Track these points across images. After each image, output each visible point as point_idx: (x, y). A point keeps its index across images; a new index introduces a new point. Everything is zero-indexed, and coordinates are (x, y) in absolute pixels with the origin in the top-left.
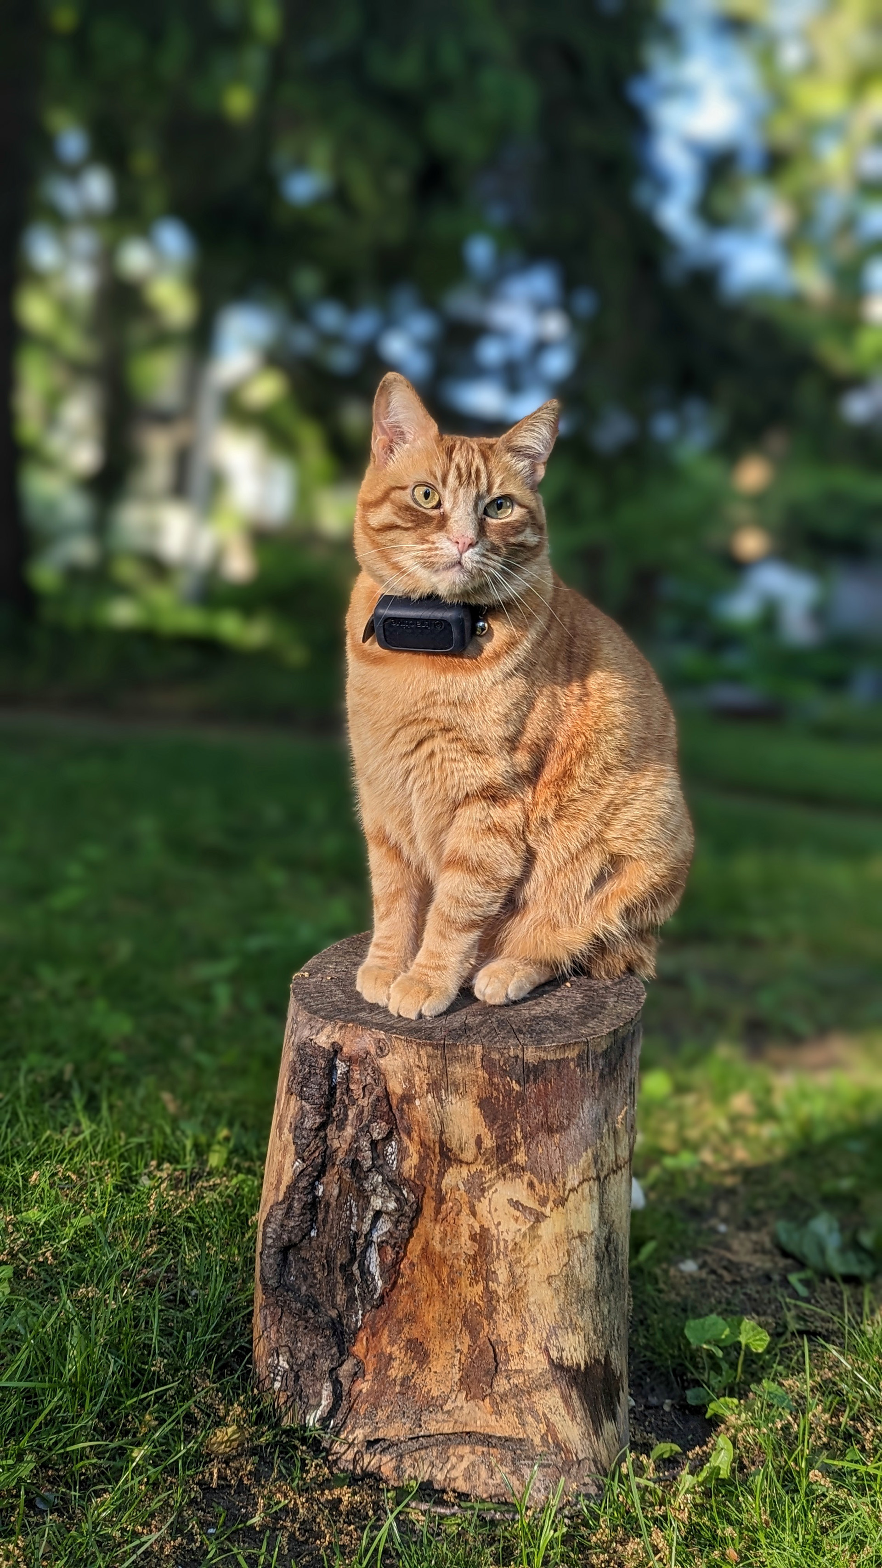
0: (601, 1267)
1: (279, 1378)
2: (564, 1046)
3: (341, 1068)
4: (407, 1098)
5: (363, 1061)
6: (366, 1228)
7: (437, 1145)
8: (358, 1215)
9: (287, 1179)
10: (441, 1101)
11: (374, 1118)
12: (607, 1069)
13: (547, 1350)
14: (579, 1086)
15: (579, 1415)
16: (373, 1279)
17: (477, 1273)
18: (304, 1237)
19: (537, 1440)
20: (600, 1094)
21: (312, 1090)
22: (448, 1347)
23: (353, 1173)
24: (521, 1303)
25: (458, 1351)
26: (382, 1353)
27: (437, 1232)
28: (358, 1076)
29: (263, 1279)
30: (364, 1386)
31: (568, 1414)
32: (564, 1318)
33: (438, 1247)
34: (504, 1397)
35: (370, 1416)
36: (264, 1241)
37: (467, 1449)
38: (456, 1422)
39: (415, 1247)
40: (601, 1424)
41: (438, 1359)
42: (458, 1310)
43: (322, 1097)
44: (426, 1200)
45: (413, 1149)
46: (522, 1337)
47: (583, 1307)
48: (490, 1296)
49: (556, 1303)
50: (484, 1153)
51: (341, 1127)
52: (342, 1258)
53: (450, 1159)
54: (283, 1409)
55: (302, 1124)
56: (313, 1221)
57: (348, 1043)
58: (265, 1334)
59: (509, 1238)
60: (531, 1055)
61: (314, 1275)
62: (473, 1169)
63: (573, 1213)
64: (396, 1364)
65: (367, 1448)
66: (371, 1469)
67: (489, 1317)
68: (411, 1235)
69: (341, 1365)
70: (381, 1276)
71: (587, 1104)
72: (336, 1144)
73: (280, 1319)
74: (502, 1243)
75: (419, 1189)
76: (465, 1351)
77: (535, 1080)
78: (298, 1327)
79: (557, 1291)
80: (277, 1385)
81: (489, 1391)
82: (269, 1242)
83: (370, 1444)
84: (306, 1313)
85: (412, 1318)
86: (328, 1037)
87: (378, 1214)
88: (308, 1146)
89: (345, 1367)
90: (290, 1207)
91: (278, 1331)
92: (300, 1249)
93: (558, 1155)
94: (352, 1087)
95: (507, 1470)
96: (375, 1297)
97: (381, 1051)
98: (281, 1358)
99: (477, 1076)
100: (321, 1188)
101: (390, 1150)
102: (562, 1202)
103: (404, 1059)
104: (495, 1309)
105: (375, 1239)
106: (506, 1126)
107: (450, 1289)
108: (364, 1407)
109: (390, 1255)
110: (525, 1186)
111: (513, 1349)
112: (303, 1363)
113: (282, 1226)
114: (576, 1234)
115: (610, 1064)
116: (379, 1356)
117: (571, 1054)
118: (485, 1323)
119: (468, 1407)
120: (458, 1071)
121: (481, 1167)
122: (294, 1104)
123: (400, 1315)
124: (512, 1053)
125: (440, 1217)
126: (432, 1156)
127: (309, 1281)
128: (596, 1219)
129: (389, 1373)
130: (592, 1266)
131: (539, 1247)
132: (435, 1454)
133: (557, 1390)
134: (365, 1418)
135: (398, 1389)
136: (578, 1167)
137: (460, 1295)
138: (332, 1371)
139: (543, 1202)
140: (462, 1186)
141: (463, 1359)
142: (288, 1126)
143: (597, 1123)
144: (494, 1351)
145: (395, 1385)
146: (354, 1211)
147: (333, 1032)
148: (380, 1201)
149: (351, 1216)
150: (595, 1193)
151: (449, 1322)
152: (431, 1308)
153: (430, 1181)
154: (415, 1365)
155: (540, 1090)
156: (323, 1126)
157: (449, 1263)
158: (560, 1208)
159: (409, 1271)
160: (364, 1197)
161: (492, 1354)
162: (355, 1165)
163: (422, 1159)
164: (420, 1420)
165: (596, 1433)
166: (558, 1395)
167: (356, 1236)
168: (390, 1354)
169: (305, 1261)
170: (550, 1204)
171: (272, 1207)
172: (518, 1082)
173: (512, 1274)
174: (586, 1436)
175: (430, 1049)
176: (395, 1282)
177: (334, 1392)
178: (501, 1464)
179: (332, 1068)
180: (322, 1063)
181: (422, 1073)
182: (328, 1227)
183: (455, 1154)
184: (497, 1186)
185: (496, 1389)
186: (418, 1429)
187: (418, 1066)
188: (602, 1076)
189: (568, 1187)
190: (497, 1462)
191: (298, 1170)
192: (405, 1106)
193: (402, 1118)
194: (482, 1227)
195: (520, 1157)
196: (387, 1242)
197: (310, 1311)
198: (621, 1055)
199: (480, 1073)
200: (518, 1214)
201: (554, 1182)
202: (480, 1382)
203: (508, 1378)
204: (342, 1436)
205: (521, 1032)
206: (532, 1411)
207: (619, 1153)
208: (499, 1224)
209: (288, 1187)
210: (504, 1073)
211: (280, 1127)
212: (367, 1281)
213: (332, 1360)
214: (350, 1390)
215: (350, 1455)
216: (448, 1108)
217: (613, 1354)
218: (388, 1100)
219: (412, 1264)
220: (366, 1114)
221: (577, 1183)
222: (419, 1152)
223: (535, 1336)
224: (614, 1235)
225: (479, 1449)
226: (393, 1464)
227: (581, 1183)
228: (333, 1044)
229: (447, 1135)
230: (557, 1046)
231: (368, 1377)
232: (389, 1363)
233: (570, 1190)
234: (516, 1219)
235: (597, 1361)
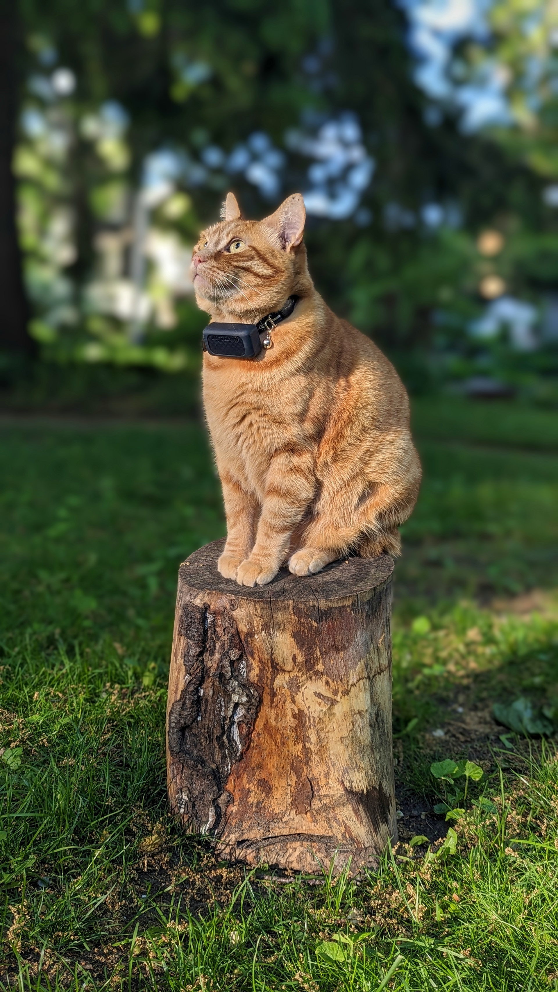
0: (374, 731)
1: (183, 806)
2: (343, 598)
3: (210, 618)
4: (250, 634)
5: (223, 614)
6: (230, 713)
7: (269, 662)
8: (225, 706)
9: (181, 686)
10: (270, 635)
11: (231, 648)
12: (371, 612)
13: (342, 782)
14: (353, 622)
15: (364, 820)
16: (236, 744)
17: (298, 737)
18: (193, 721)
19: (340, 837)
20: (367, 627)
21: (193, 632)
22: (283, 783)
23: (220, 681)
24: (326, 755)
25: (289, 785)
26: (244, 788)
27: (272, 714)
28: (220, 623)
29: (171, 747)
30: (234, 809)
31: (358, 820)
32: (352, 763)
33: (274, 723)
34: (318, 811)
35: (238, 826)
36: (170, 724)
37: (298, 844)
38: (290, 828)
39: (260, 724)
40: (378, 826)
41: (277, 790)
42: (288, 761)
43: (199, 636)
44: (264, 695)
45: (255, 665)
46: (327, 775)
47: (363, 756)
48: (306, 751)
49: (346, 754)
50: (298, 665)
51: (212, 654)
52: (217, 732)
53: (277, 670)
54: (187, 824)
55: (188, 653)
56: (199, 711)
57: (213, 603)
58: (174, 780)
59: (316, 715)
60: (323, 604)
61: (201, 744)
62: (292, 675)
63: (354, 699)
64: (252, 794)
65: (238, 846)
66: (240, 858)
67: (307, 764)
68: (257, 716)
69: (219, 797)
70: (240, 742)
71: (359, 633)
72: (209, 664)
73: (182, 771)
74: (312, 719)
75: (260, 688)
76: (294, 785)
77: (326, 620)
78: (193, 775)
79: (347, 746)
80: (182, 810)
81: (309, 808)
82: (173, 725)
83: (240, 843)
84: (197, 766)
85: (260, 767)
86: (201, 600)
87: (237, 705)
88: (192, 666)
89: (222, 797)
90: (184, 703)
91: (181, 778)
92: (192, 728)
93: (343, 664)
94: (217, 629)
95: (323, 855)
96: (238, 755)
97: (233, 607)
98: (183, 794)
99: (291, 619)
100: (202, 691)
101: (242, 666)
102: (347, 692)
103: (247, 610)
104: (310, 759)
105: (236, 720)
106: (310, 648)
107: (282, 748)
108: (235, 821)
109: (245, 730)
110: (324, 684)
111: (322, 783)
112: (197, 796)
113: (180, 715)
114: (357, 712)
115: (372, 608)
116: (242, 790)
117: (348, 603)
118: (305, 767)
119: (297, 818)
120: (279, 616)
121: (297, 673)
122: (183, 641)
123: (253, 765)
124: (311, 604)
125: (274, 705)
126: (267, 668)
127: (198, 747)
128: (369, 702)
129: (249, 800)
130: (368, 731)
131: (334, 720)
132: (279, 848)
133: (350, 806)
134: (235, 827)
135: (254, 809)
136: (355, 671)
137: (288, 751)
138: (214, 800)
139: (335, 693)
140: (285, 686)
141: (293, 790)
142: (180, 654)
143: (366, 644)
144: (311, 784)
145: (252, 807)
146: (223, 704)
147: (204, 597)
148: (237, 697)
149: (221, 707)
150: (367, 687)
151: (283, 768)
152: (271, 760)
153: (267, 683)
154: (264, 795)
155: (329, 626)
156: (201, 654)
157: (281, 732)
158: (346, 696)
159: (257, 739)
160: (228, 695)
161: (310, 786)
162: (221, 676)
163: (261, 670)
164: (269, 827)
165: (375, 831)
166: (351, 809)
167: (224, 719)
168: (249, 789)
169: (195, 735)
170: (340, 694)
171: (173, 704)
172: (316, 621)
173: (319, 737)
174: (369, 833)
175: (262, 604)
176: (249, 746)
177: (216, 813)
178: (319, 852)
179: (205, 619)
180: (198, 616)
181: (258, 619)
182: (208, 714)
183: (280, 667)
184: (306, 684)
185: (313, 807)
186: (268, 833)
187: (256, 615)
188: (367, 616)
189: (350, 683)
190: (317, 851)
191: (188, 681)
192: (249, 639)
193: (248, 646)
194: (299, 709)
195: (320, 667)
196: (243, 721)
197: (199, 765)
198: (380, 602)
199: (293, 617)
200: (320, 701)
201: (341, 680)
202: (303, 803)
203: (320, 800)
204: (222, 839)
205: (317, 591)
206: (336, 819)
207: (381, 662)
208: (309, 707)
209: (182, 691)
210: (307, 616)
211: (176, 656)
212: (232, 745)
213: (214, 794)
214: (226, 811)
215: (227, 850)
216: (275, 639)
217: (384, 784)
218: (239, 636)
219: (259, 734)
220: (226, 645)
221: (355, 681)
222: (259, 666)
223: (335, 774)
224: (381, 712)
225: (306, 843)
226: (253, 854)
227: (358, 681)
228: (204, 604)
229: (275, 655)
230: (339, 599)
231: (236, 803)
232: (248, 794)
233: (352, 685)
234: (320, 704)
235: (374, 788)
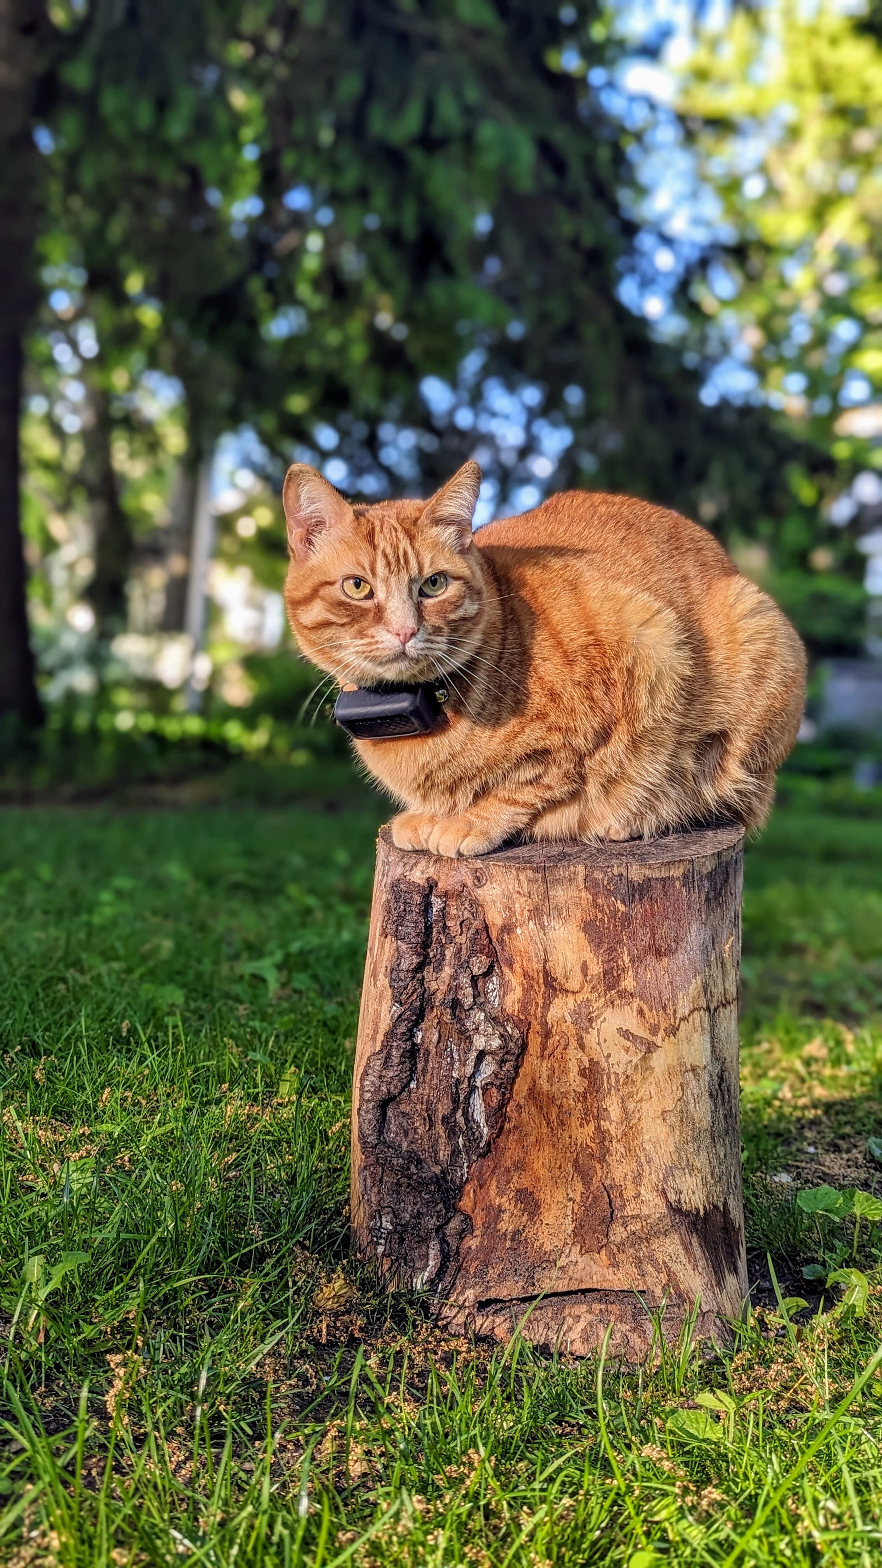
0: (715, 1104)
1: (382, 1241)
2: (669, 863)
3: (437, 904)
4: (508, 928)
5: (459, 895)
6: (469, 1070)
7: (541, 975)
8: (460, 1060)
9: (385, 1025)
10: (543, 927)
11: (473, 952)
12: (712, 894)
13: (664, 1192)
14: (685, 907)
15: (700, 1263)
16: (479, 1127)
17: (587, 1112)
18: (403, 1090)
19: (658, 1291)
20: (707, 919)
21: (409, 928)
22: (560, 1196)
23: (453, 1014)
24: (636, 1142)
25: (570, 1200)
26: (491, 1205)
27: (544, 1069)
28: (455, 912)
29: (362, 1137)
30: (472, 1243)
31: (690, 1262)
32: (680, 1157)
33: (546, 1087)
34: (621, 1247)
35: (481, 1274)
36: (361, 1095)
37: (584, 1308)
38: (571, 1279)
39: (521, 1087)
40: (723, 1277)
41: (549, 1210)
42: (568, 1155)
43: (418, 935)
44: (531, 1036)
45: (515, 981)
46: (638, 1179)
47: (699, 1147)
48: (602, 1135)
49: (671, 1140)
50: (591, 981)
51: (439, 969)
52: (443, 1108)
53: (555, 989)
54: (387, 1274)
55: (398, 965)
56: (413, 1070)
57: (443, 877)
58: (366, 1197)
59: (620, 1070)
60: (636, 873)
61: (415, 1129)
62: (580, 997)
63: (685, 1044)
64: (505, 1216)
65: (479, 1310)
66: (483, 1332)
67: (602, 1160)
68: (517, 1074)
69: (447, 1223)
70: (487, 1121)
71: (694, 928)
72: (434, 986)
73: (381, 1179)
74: (613, 1077)
75: (524, 1026)
76: (578, 1199)
77: (641, 900)
78: (401, 1186)
79: (672, 1128)
80: (380, 1249)
81: (605, 1241)
82: (368, 1096)
83: (483, 1305)
84: (409, 1169)
85: (521, 1166)
86: (423, 872)
87: (482, 1055)
88: (405, 989)
89: (452, 1225)
90: (388, 1056)
91: (379, 1192)
92: (399, 1103)
93: (667, 980)
94: (449, 924)
95: (628, 1327)
96: (481, 1145)
97: (479, 880)
98: (384, 1219)
99: (580, 898)
100: (420, 1035)
101: (491, 986)
102: (673, 1031)
103: (503, 886)
104: (608, 1150)
105: (478, 1084)
106: (612, 950)
107: (560, 1131)
108: (474, 1264)
109: (495, 1096)
110: (635, 1014)
111: (629, 1193)
112: (408, 1223)
113: (380, 1077)
114: (689, 1067)
115: (715, 889)
116: (488, 1209)
117: (677, 872)
118: (598, 1166)
119: (583, 1261)
120: (560, 894)
121: (588, 995)
122: (390, 945)
123: (509, 1163)
124: (616, 872)
125: (547, 1052)
126: (536, 987)
127: (410, 1136)
128: (708, 1053)
129: (499, 1227)
130: (706, 1104)
131: (651, 1079)
132: (550, 1315)
133: (676, 1236)
134: (475, 1277)
135: (508, 1244)
136: (687, 994)
137: (570, 1137)
138: (439, 1229)
139: (654, 1030)
140: (568, 1018)
141: (576, 1208)
142: (383, 970)
143: (705, 950)
144: (609, 1196)
145: (505, 1240)
146: (456, 1057)
147: (428, 867)
148: (483, 1039)
149: (452, 1064)
150: (706, 1025)
151: (560, 1168)
152: (540, 1154)
153: (535, 1015)
154: (525, 1217)
155: (646, 911)
156: (420, 967)
157: (558, 1103)
158: (672, 1038)
159: (516, 1114)
160: (465, 1037)
161: (607, 1199)
162: (455, 1004)
163: (526, 991)
164: (533, 1278)
165: (719, 1284)
166: (678, 1241)
167: (458, 1082)
168: (500, 1206)
169: (404, 1114)
170: (661, 1033)
171: (369, 1058)
172: (623, 902)
173: (625, 1110)
174: (708, 1286)
175: (530, 873)
176: (502, 1127)
177: (442, 1251)
178: (621, 1321)
179: (428, 905)
180: (418, 899)
181: (523, 900)
182: (428, 1077)
183: (560, 983)
184: (605, 1015)
185: (612, 1238)
186: (531, 1289)
187: (519, 893)
188: (707, 900)
189: (679, 1016)
190: (617, 1319)
191: (396, 1015)
192: (506, 936)
193: (503, 950)
194: (591, 1060)
195: (628, 983)
196: (492, 1084)
197: (413, 1167)
198: (726, 881)
199: (583, 894)
200: (628, 1044)
201: (664, 1008)
202: (594, 1233)
203: (625, 1225)
204: (452, 1299)
205: (622, 855)
206: (652, 1260)
207: (727, 987)
208: (609, 1055)
209: (386, 1034)
210: (610, 893)
211: (374, 975)
212: (472, 1128)
213: (438, 1217)
214: (458, 1248)
215: (460, 1319)
216: (551, 934)
217: (732, 1203)
218: (488, 932)
219: (519, 1106)
220: (464, 951)
221: (687, 1012)
222: (522, 984)
223: (651, 1178)
224: (726, 1074)
225: (597, 1307)
226: (507, 1325)
227: (692, 1012)
228: (428, 879)
229: (551, 964)
230: (662, 864)
231: (477, 1233)
232: (498, 1216)
233: (681, 1019)
234: (627, 1050)
235: (716, 1207)
